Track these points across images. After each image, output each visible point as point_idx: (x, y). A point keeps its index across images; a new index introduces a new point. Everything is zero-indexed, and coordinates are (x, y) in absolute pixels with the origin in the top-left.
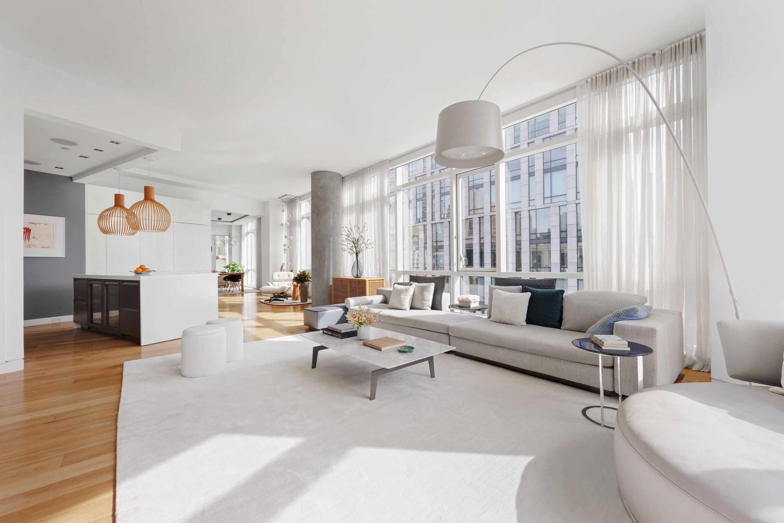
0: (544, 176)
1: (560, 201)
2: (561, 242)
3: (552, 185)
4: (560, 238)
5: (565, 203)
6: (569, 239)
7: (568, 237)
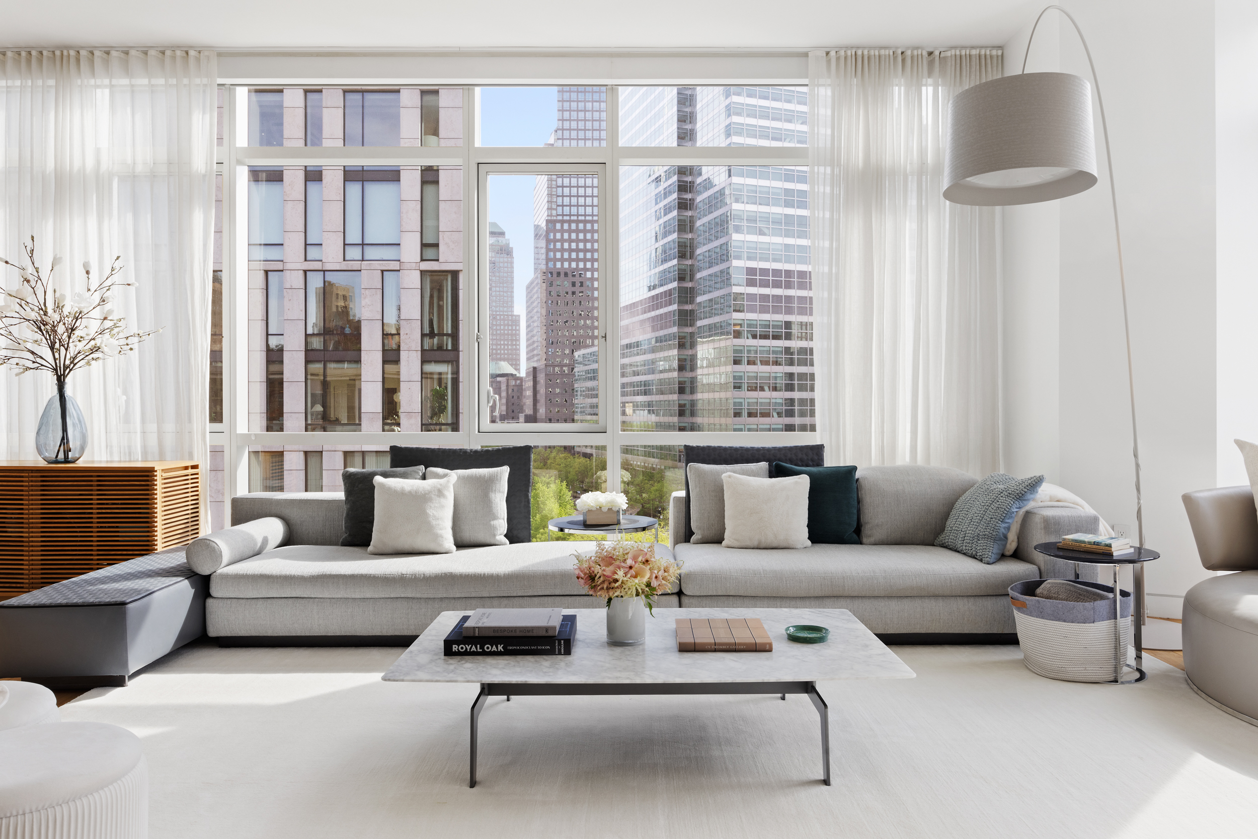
0: (346, 189)
1: (384, 258)
2: (385, 362)
3: (365, 215)
4: (384, 350)
5: (395, 266)
6: (403, 355)
7: (401, 348)
